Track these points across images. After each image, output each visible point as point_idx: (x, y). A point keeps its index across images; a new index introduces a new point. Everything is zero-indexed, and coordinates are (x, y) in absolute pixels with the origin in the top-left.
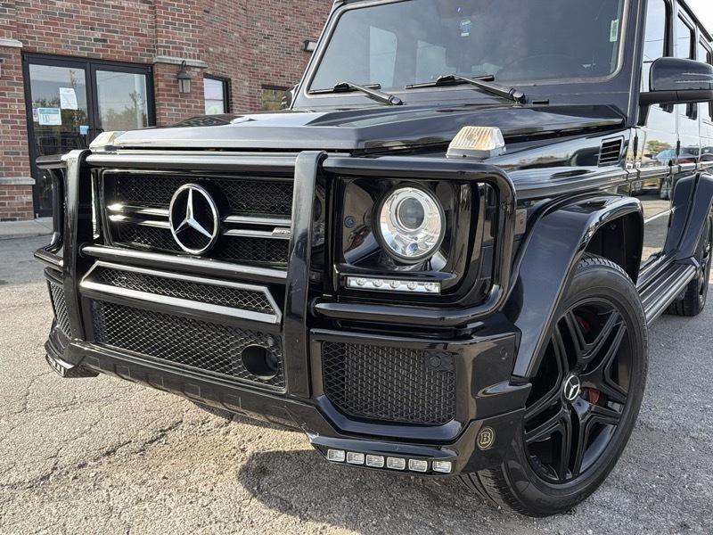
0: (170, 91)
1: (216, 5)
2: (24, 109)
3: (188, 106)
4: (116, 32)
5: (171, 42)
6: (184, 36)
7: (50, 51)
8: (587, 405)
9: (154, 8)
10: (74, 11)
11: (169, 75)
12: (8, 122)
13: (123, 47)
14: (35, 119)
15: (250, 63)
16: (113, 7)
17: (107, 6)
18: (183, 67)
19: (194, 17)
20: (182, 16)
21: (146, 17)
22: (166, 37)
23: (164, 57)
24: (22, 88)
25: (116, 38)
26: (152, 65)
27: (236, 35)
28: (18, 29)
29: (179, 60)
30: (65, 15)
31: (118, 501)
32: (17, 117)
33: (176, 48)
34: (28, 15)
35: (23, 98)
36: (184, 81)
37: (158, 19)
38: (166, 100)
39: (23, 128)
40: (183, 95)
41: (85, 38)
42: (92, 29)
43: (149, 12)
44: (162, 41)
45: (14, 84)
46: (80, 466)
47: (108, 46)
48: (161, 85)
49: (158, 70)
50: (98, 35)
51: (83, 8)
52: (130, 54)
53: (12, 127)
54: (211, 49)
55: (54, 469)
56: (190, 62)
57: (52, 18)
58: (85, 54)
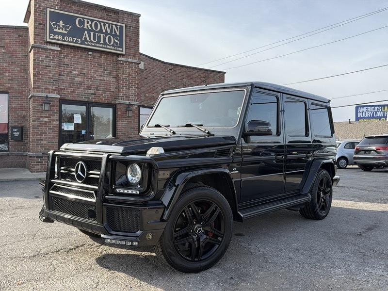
0: (123, 115)
1: (150, 75)
2: (58, 123)
3: (130, 122)
4: (101, 91)
5: (124, 95)
6: (130, 92)
7: (71, 99)
8: (205, 236)
9: (118, 80)
10: (83, 82)
11: (123, 108)
12: (51, 129)
13: (103, 97)
14: (62, 128)
16: (100, 80)
17: (98, 80)
18: (129, 105)
19: (135, 84)
20: (130, 83)
21: (114, 84)
22: (122, 92)
23: (121, 101)
24: (58, 114)
25: (100, 93)
26: (116, 104)
27: (160, 88)
28: (58, 90)
29: (128, 102)
30: (79, 84)
32: (55, 127)
33: (127, 97)
34: (63, 84)
35: (58, 119)
36: (129, 111)
37: (120, 85)
38: (121, 119)
39: (57, 131)
40: (129, 117)
41: (87, 93)
42: (90, 89)
43: (116, 82)
44: (121, 94)
45: (55, 113)
47: (97, 97)
48: (119, 113)
49: (118, 107)
50: (93, 92)
51: (87, 81)
52: (106, 99)
53: (52, 131)
54: (147, 95)
56: (132, 103)
57: (73, 85)
58: (87, 100)
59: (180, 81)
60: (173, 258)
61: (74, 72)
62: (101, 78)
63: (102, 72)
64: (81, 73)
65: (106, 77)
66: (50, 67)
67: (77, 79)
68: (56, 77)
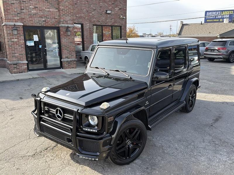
0: (64, 34)
1: (79, 1)
2: (24, 42)
3: (69, 38)
4: (49, 18)
5: (64, 20)
6: (68, 18)
7: (30, 25)
8: (131, 145)
9: (59, 10)
10: (37, 13)
11: (64, 30)
12: (20, 46)
13: (51, 23)
14: (27, 44)
15: (89, 18)
16: (48, 11)
17: (46, 11)
18: (68, 27)
19: (71, 12)
20: (67, 12)
21: (57, 13)
22: (63, 19)
23: (62, 25)
24: (23, 36)
25: (49, 20)
26: (59, 27)
27: (85, 10)
28: (22, 20)
29: (67, 25)
30: (34, 15)
31: (48, 160)
32: (22, 44)
33: (66, 22)
34: (24, 16)
35: (24, 39)
36: (68, 32)
37: (61, 14)
38: (63, 37)
39: (24, 47)
40: (68, 35)
41: (40, 21)
42: (42, 18)
43: (58, 12)
44: (62, 20)
45: (21, 35)
46: (41, 152)
47: (47, 23)
48: (62, 33)
49: (61, 29)
50: (44, 19)
51: (39, 12)
52: (53, 24)
53: (21, 47)
55: (36, 153)
56: (70, 25)
57: (31, 16)
58: (40, 25)
59: (98, 4)
60: (116, 160)
61: (31, 7)
62: (48, 10)
63: (49, 5)
64: (35, 7)
65: (52, 8)
66: (14, 4)
67: (32, 11)
68: (19, 11)
